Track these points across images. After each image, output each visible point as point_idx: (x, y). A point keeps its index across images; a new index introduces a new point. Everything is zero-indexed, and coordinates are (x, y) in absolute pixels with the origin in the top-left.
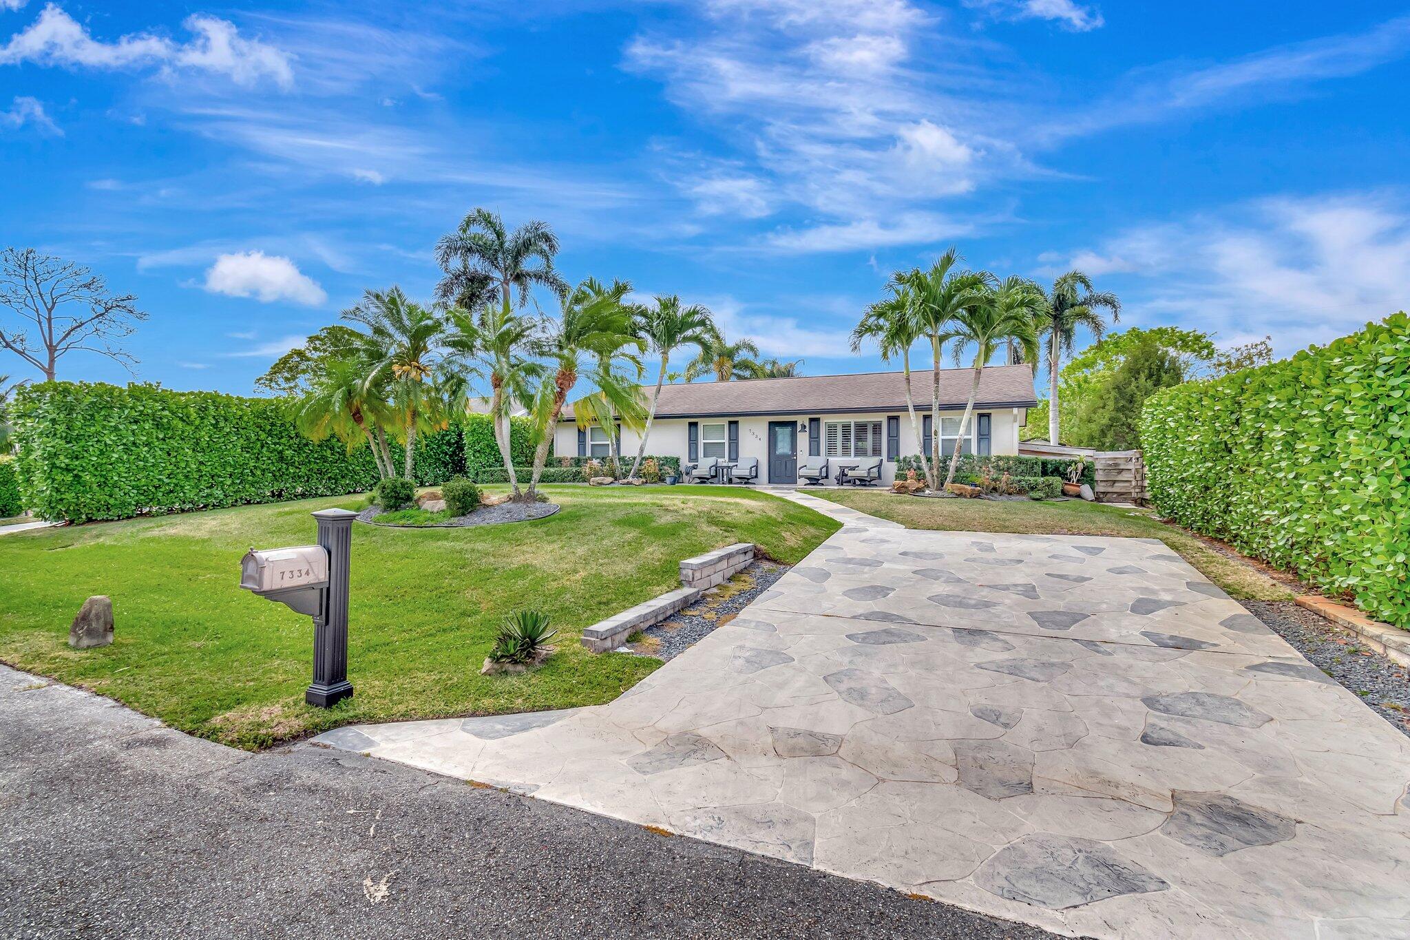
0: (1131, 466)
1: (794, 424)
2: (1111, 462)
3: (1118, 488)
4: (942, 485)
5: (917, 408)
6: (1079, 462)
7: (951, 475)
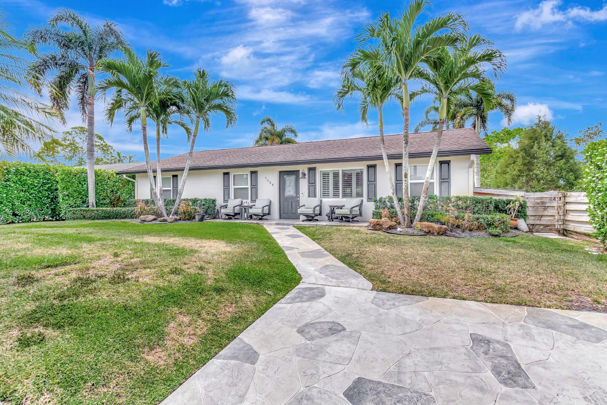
0: (555, 204)
1: (296, 173)
2: (539, 201)
3: (545, 221)
4: (412, 222)
5: (391, 157)
6: (516, 201)
7: (419, 213)
